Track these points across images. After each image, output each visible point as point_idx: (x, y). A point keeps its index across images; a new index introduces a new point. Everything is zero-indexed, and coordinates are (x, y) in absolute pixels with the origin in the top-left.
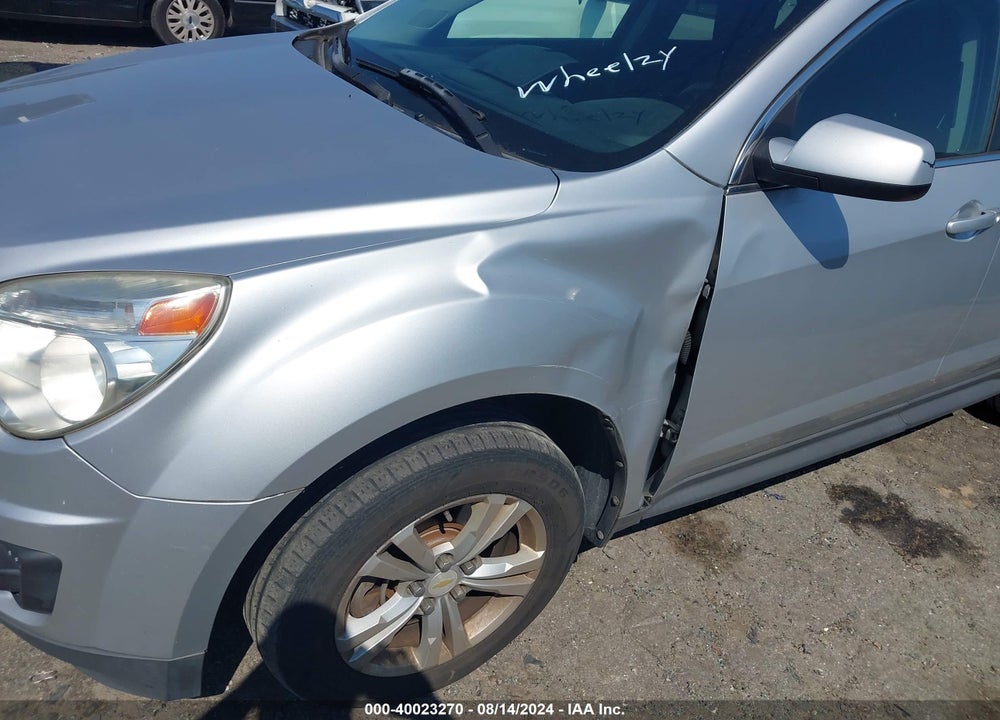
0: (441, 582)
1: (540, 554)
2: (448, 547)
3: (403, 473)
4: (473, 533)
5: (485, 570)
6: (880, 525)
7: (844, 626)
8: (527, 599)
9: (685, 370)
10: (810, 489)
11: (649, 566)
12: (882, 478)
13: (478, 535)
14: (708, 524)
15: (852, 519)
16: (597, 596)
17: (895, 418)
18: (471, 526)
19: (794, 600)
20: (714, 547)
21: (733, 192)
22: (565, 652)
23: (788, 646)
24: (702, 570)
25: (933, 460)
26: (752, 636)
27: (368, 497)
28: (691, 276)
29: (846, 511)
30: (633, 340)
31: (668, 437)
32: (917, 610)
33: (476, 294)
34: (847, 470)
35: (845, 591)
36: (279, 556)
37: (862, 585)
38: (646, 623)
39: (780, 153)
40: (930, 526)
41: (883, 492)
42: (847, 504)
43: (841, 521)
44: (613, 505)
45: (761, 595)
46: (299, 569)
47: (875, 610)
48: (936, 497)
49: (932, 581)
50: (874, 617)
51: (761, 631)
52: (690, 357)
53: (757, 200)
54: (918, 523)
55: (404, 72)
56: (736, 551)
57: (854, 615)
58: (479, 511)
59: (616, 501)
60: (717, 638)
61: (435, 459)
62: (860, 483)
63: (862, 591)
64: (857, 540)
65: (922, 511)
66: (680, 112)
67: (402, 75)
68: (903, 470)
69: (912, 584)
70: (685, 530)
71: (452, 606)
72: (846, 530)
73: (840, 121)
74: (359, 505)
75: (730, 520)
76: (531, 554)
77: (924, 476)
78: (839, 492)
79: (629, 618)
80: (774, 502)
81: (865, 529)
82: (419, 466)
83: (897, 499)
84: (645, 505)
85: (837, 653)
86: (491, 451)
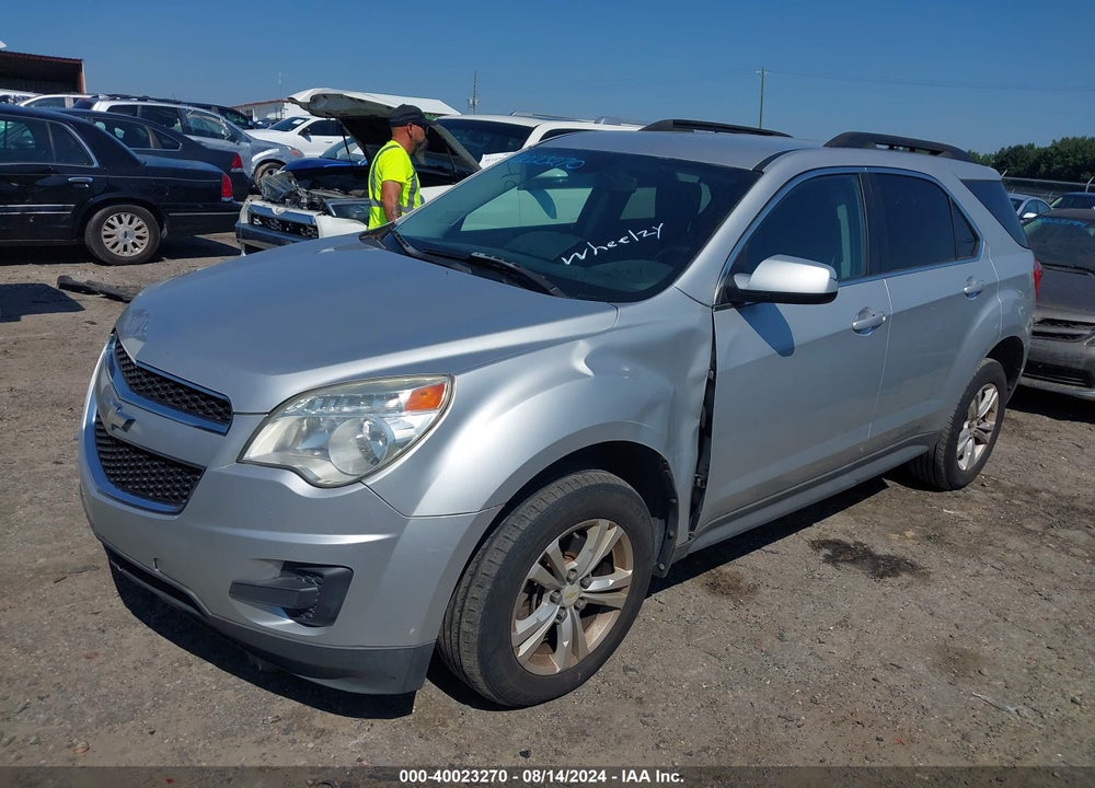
0: (571, 593)
1: (630, 572)
2: (574, 564)
3: (552, 500)
4: (590, 550)
5: (595, 585)
6: (853, 562)
7: (844, 624)
8: (623, 611)
9: (705, 432)
10: (794, 545)
11: (692, 606)
12: (846, 532)
13: (594, 551)
14: (726, 574)
15: (831, 560)
16: (662, 627)
17: (846, 477)
18: (589, 544)
19: (804, 614)
20: (737, 588)
21: (717, 309)
22: (651, 661)
23: (807, 641)
24: (732, 604)
25: (881, 517)
26: (781, 638)
27: (533, 516)
28: (700, 365)
29: (825, 556)
30: (674, 406)
31: (699, 485)
32: (892, 608)
33: (586, 376)
34: (820, 530)
35: (839, 604)
36: (477, 568)
37: (849, 598)
38: (702, 638)
39: (741, 282)
40: (889, 559)
41: (850, 541)
42: (827, 551)
43: (824, 562)
44: (670, 538)
45: (779, 613)
46: (494, 571)
47: (862, 612)
48: (889, 540)
49: (898, 591)
50: (863, 616)
51: (787, 635)
52: (706, 423)
53: (732, 313)
54: (880, 557)
55: (475, 254)
56: (753, 589)
57: (848, 617)
58: (593, 534)
59: (672, 533)
60: (757, 642)
61: (569, 490)
62: (831, 538)
63: (851, 602)
64: (839, 573)
65: (881, 550)
66: (670, 269)
67: (473, 257)
68: (860, 525)
69: (884, 594)
70: (711, 580)
71: (576, 614)
72: (829, 567)
73: (775, 259)
74: (528, 523)
75: (742, 570)
76: (624, 574)
77: (877, 528)
78: (818, 545)
79: (689, 637)
80: (771, 556)
81: (842, 565)
82: (560, 495)
83: (862, 545)
84: (690, 539)
85: (842, 640)
86: (599, 485)
